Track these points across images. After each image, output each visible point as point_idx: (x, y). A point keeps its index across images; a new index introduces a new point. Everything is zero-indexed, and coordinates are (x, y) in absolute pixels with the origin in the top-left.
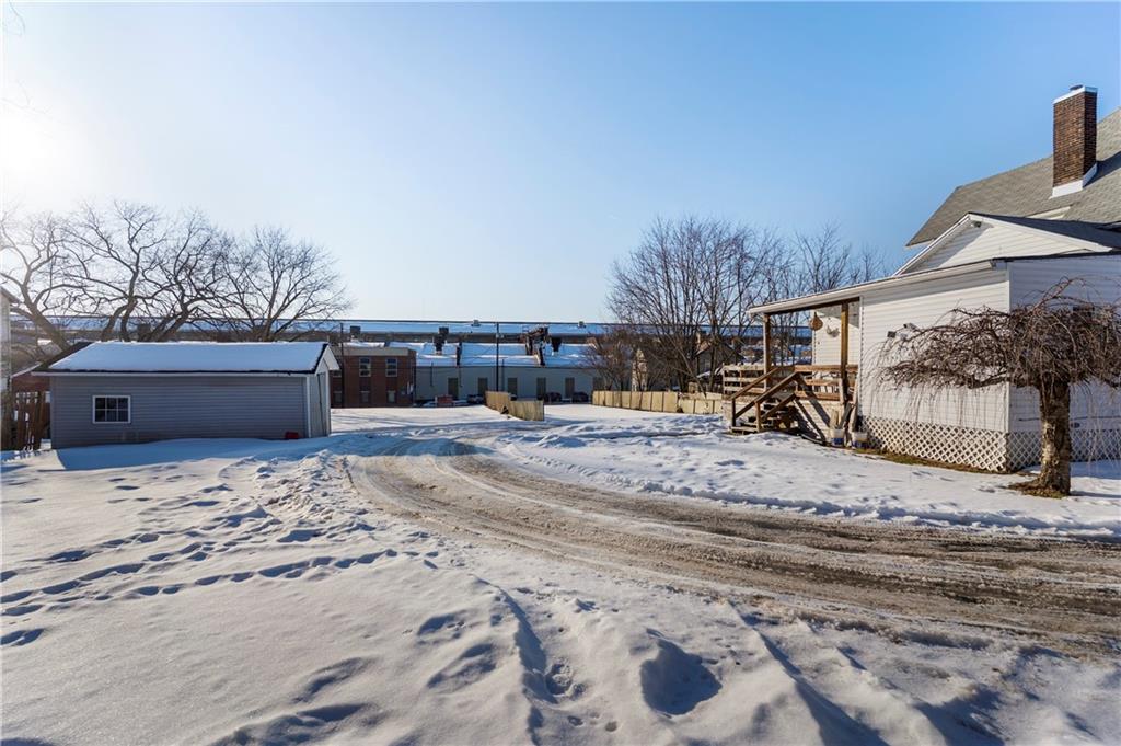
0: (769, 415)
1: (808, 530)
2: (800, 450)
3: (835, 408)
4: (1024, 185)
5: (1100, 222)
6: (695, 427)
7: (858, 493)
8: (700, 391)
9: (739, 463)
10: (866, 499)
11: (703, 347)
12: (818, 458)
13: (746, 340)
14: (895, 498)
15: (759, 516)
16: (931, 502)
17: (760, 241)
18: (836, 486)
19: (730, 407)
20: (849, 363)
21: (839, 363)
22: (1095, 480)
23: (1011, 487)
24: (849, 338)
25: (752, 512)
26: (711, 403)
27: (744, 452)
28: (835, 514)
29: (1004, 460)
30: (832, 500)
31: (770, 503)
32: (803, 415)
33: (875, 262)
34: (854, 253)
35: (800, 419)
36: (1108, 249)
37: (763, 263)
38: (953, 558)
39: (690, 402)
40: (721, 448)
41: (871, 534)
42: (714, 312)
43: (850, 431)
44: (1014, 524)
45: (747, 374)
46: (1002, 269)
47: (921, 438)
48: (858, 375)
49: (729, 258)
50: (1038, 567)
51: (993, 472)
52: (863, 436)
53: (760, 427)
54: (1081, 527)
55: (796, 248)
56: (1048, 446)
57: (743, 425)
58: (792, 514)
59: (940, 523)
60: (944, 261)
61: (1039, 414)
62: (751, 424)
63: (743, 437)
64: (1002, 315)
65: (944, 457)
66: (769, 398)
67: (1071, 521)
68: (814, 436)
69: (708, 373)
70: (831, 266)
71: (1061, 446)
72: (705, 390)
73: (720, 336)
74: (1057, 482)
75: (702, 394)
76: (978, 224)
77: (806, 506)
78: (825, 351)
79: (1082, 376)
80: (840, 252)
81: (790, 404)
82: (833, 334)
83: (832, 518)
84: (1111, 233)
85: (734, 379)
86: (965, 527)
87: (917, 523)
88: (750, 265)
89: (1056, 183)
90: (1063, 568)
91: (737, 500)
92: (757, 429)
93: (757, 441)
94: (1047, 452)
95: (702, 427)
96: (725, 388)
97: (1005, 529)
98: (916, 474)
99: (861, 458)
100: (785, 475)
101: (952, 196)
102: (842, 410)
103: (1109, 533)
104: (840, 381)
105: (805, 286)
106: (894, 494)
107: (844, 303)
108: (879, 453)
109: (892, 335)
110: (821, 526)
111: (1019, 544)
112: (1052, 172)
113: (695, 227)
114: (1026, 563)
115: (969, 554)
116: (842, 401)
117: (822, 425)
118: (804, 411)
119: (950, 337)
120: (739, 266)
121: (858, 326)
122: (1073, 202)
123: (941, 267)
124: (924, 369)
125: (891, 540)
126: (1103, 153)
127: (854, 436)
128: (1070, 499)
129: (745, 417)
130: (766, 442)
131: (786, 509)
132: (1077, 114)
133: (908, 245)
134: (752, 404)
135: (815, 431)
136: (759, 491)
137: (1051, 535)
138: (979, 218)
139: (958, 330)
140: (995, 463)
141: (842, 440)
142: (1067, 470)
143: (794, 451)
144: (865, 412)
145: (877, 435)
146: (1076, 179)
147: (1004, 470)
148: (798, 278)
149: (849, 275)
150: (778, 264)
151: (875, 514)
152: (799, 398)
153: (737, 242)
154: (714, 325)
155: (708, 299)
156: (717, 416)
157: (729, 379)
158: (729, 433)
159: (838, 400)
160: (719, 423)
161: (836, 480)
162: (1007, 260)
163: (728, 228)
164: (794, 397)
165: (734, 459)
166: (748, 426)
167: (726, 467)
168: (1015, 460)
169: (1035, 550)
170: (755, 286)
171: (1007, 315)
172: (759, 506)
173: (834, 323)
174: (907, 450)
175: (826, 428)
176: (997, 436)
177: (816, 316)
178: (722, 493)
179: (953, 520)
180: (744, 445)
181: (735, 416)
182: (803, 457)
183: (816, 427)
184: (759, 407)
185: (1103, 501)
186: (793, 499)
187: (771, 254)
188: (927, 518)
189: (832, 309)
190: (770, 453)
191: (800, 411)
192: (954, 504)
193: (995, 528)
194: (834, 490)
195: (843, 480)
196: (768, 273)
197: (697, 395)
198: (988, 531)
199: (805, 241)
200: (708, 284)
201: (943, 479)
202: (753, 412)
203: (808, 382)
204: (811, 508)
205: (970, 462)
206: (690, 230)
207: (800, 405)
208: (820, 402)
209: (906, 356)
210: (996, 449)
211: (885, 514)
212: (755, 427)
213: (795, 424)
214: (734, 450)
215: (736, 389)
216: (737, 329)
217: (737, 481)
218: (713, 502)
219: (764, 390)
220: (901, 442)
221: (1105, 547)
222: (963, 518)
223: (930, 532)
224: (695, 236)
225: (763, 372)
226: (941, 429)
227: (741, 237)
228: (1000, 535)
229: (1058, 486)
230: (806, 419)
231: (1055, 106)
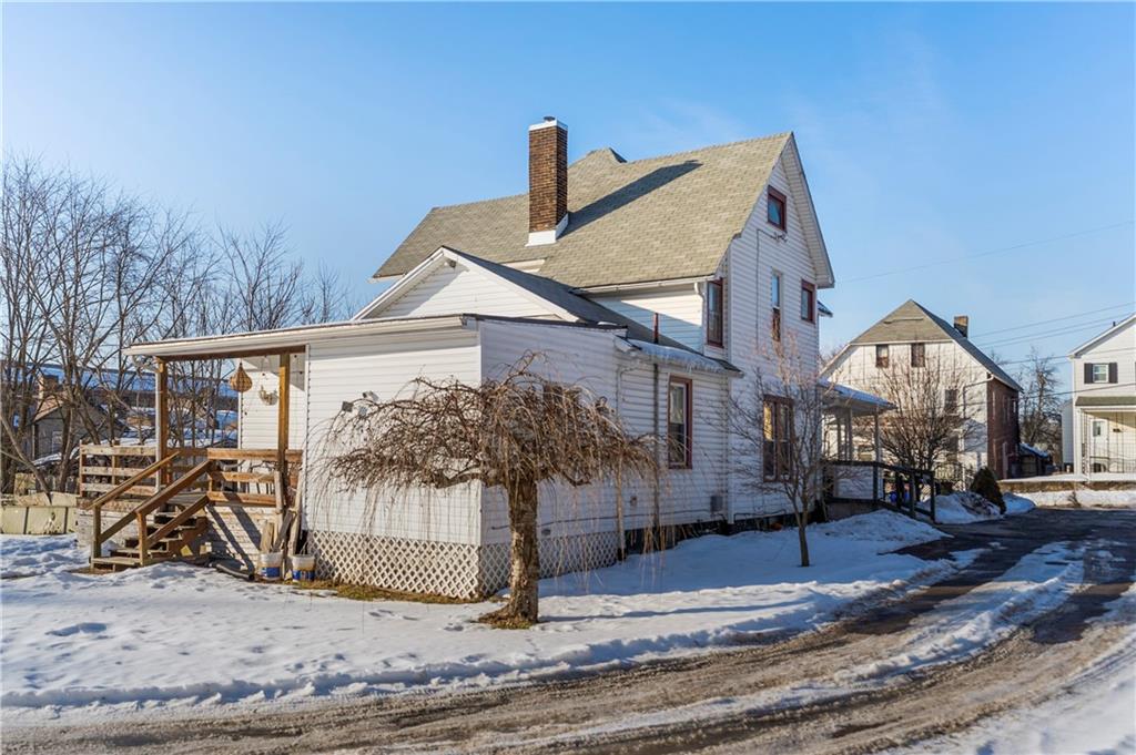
0: (161, 534)
1: (204, 735)
2: (211, 592)
3: (268, 519)
4: (502, 222)
5: (570, 284)
6: (17, 563)
7: (288, 657)
8: (39, 490)
9: (95, 628)
10: (299, 666)
11: (47, 407)
12: (237, 604)
13: (129, 398)
14: (340, 657)
15: (120, 724)
16: (384, 657)
17: (159, 231)
18: (258, 650)
19: (91, 522)
20: (291, 446)
21: (275, 446)
22: (562, 599)
23: (481, 620)
24: (291, 407)
25: (110, 719)
26: (60, 514)
27: (109, 604)
28: (251, 699)
29: (476, 583)
30: (248, 676)
31: (141, 697)
32: (221, 532)
33: (335, 293)
34: (308, 275)
35: (215, 539)
36: (574, 319)
37: (164, 267)
38: (402, 738)
39: (18, 512)
40: (66, 602)
41: (300, 723)
42: (70, 344)
43: (290, 554)
44: (474, 673)
45: (124, 461)
46: (472, 329)
47: (384, 559)
48: (303, 466)
49: (102, 249)
50: (495, 729)
51: (465, 600)
52: (309, 561)
53: (146, 557)
54: (542, 664)
55: (220, 252)
56: (517, 562)
57: (114, 554)
58: (180, 710)
59: (393, 687)
60: (413, 309)
61: (508, 522)
62: (129, 551)
63: (113, 576)
64: (470, 390)
65: (411, 584)
66: (164, 503)
67: (533, 659)
68: (236, 565)
69: (57, 457)
70: (273, 290)
71: (529, 561)
72: (49, 488)
73: (83, 390)
74: (525, 608)
75: (44, 496)
76: (453, 264)
77: (204, 692)
78: (256, 427)
79: (544, 472)
80: (286, 271)
81: (200, 513)
82: (269, 399)
83: (245, 706)
84: (579, 299)
85: (100, 471)
86: (422, 687)
87: (365, 693)
88: (141, 267)
89: (532, 228)
90: (519, 724)
91: (81, 701)
92: (140, 560)
93: (136, 583)
94: (517, 568)
95: (32, 562)
96: (83, 487)
97: (468, 681)
98: (373, 614)
99: (304, 598)
100: (176, 640)
101: (428, 218)
102: (278, 521)
103: (565, 667)
104: (277, 475)
105: (232, 316)
106: (340, 652)
107: (286, 353)
108: (330, 587)
109: (347, 407)
110: (226, 724)
111: (480, 700)
112: (528, 213)
113: (35, 181)
114: (483, 727)
115: (422, 728)
116: (279, 507)
117: (249, 547)
118: (222, 525)
119: (411, 417)
120: (120, 268)
121: (303, 389)
122: (548, 254)
123: (411, 315)
124: (383, 462)
125: (327, 726)
126: (574, 205)
127: (296, 561)
128: (537, 627)
129: (118, 539)
130: (152, 583)
131: (172, 703)
132: (549, 151)
133: (375, 277)
134: (132, 516)
135: (239, 557)
136: (126, 676)
137: (513, 681)
138: (453, 256)
139: (423, 407)
140: (467, 588)
141: (278, 569)
142: (534, 591)
143: (200, 595)
144: (310, 524)
145: (327, 558)
146: (549, 228)
147: (477, 596)
148: (222, 301)
149: (298, 307)
150: (189, 273)
151: (309, 688)
152: (214, 503)
153: (118, 224)
154: (71, 367)
155: (58, 319)
156: (67, 538)
157: (91, 470)
158: (87, 571)
159: (275, 506)
160: (69, 553)
161: (259, 638)
162: (479, 318)
163: (99, 195)
164: (206, 502)
165: (88, 620)
166: (125, 555)
167: (68, 639)
168: (488, 581)
169: (495, 705)
170: (149, 305)
171: (476, 392)
172: (123, 705)
173: (269, 381)
174: (367, 578)
175: (255, 551)
176: (469, 551)
177: (241, 368)
178: (52, 693)
179: (410, 680)
180: (112, 592)
181: (100, 538)
182: (216, 604)
183: (239, 550)
184: (144, 521)
185: (566, 626)
186: (184, 683)
187: (176, 255)
188: (378, 682)
189: (267, 359)
190: (157, 604)
191: (216, 526)
192: (413, 656)
193: (456, 683)
194: (254, 656)
195: (271, 638)
196: (172, 289)
197: (34, 497)
198: (448, 688)
199: (235, 243)
200: (59, 291)
201: (406, 618)
202: (133, 531)
203: (228, 477)
204: (213, 694)
205: (440, 590)
206: (23, 183)
207: (215, 515)
208: (247, 510)
209: (360, 442)
210: (467, 569)
211: (324, 687)
212: (137, 556)
213: (208, 548)
214: (89, 602)
215: (105, 488)
216: (115, 377)
217: (85, 663)
218: (32, 712)
219: (156, 489)
220: (359, 567)
221: (563, 687)
222: (420, 674)
223: (379, 703)
224: (34, 198)
225: (153, 458)
226: (408, 544)
227: (126, 217)
228: (462, 691)
229: (526, 614)
230: (224, 538)
231: (532, 133)
